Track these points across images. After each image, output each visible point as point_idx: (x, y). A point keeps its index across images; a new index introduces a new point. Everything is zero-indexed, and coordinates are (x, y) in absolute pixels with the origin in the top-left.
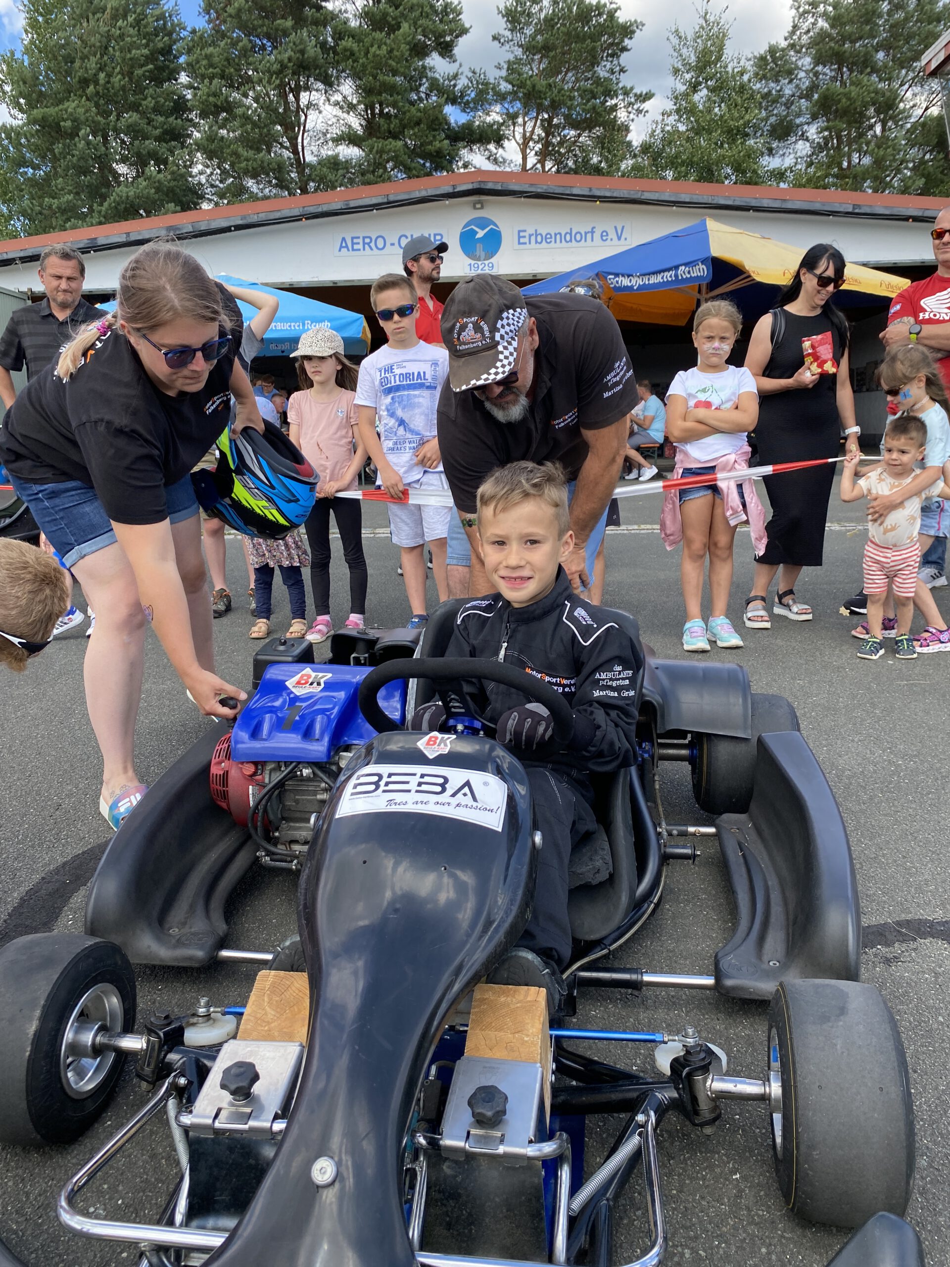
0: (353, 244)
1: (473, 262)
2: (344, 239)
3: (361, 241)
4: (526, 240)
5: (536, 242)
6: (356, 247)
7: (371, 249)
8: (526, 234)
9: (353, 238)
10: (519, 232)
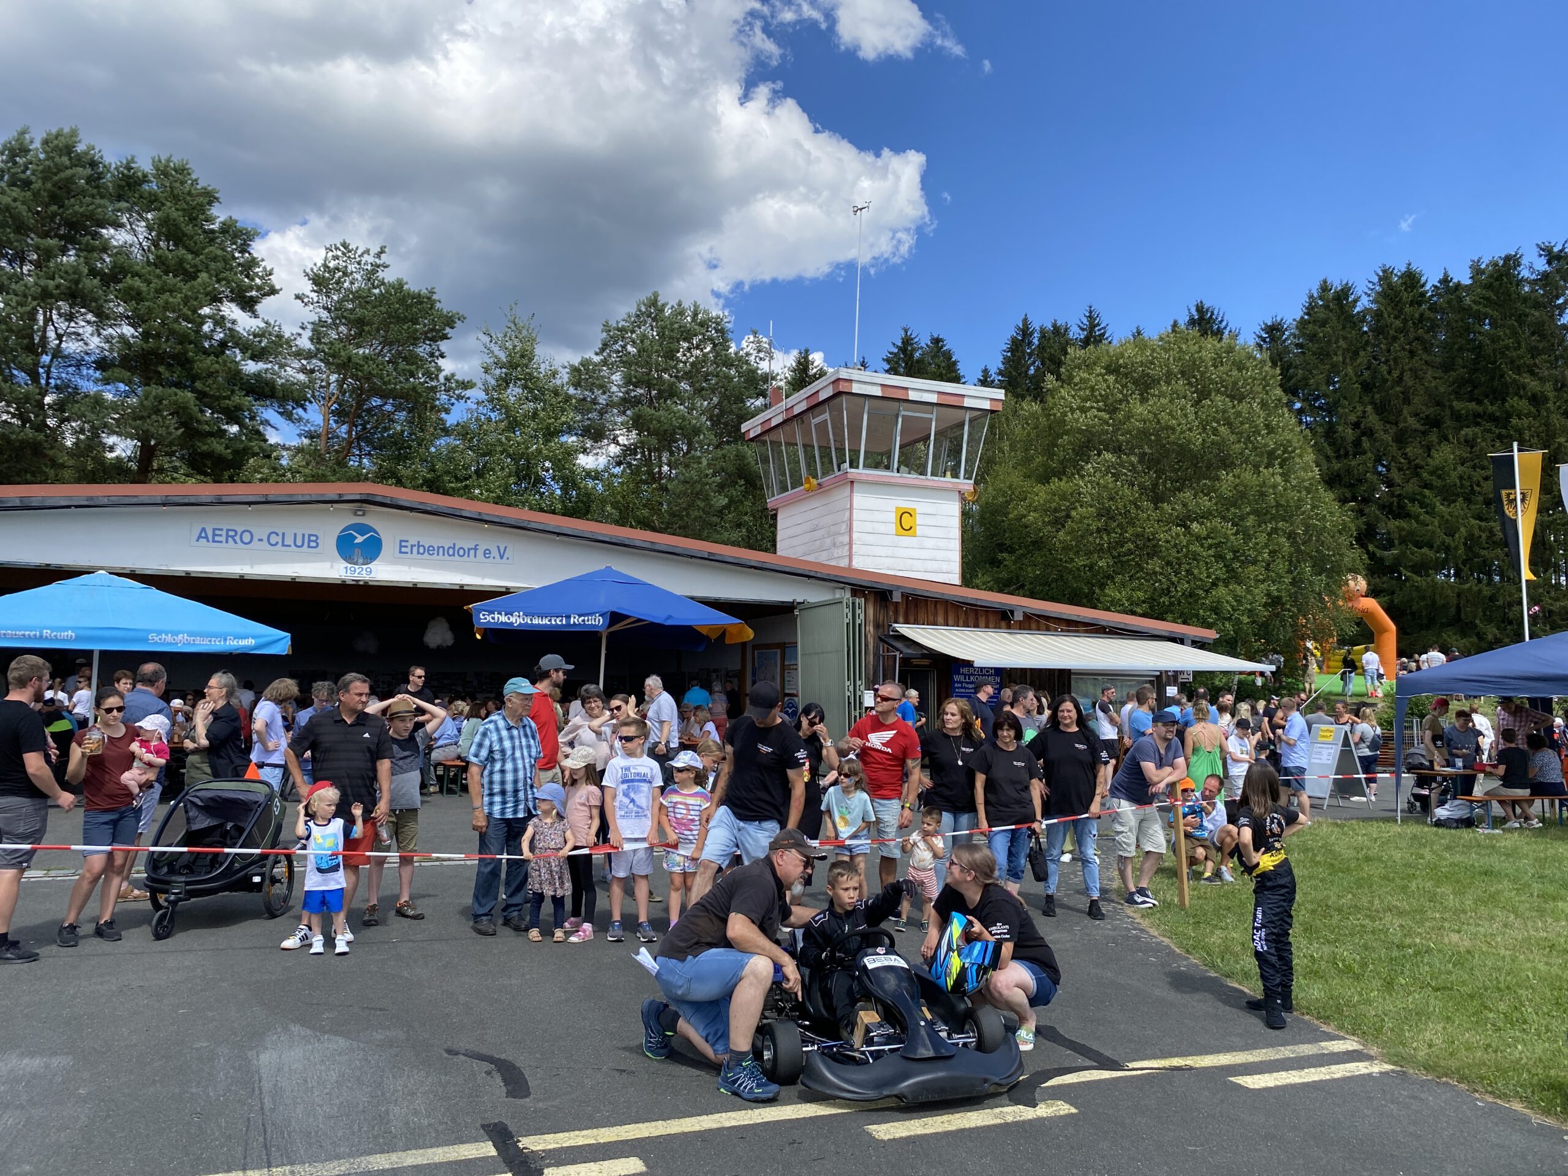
0: (214, 535)
1: (349, 566)
2: (203, 530)
3: (224, 533)
4: (408, 550)
5: (418, 553)
6: (217, 538)
7: (236, 542)
8: (409, 544)
9: (214, 530)
10: (401, 541)
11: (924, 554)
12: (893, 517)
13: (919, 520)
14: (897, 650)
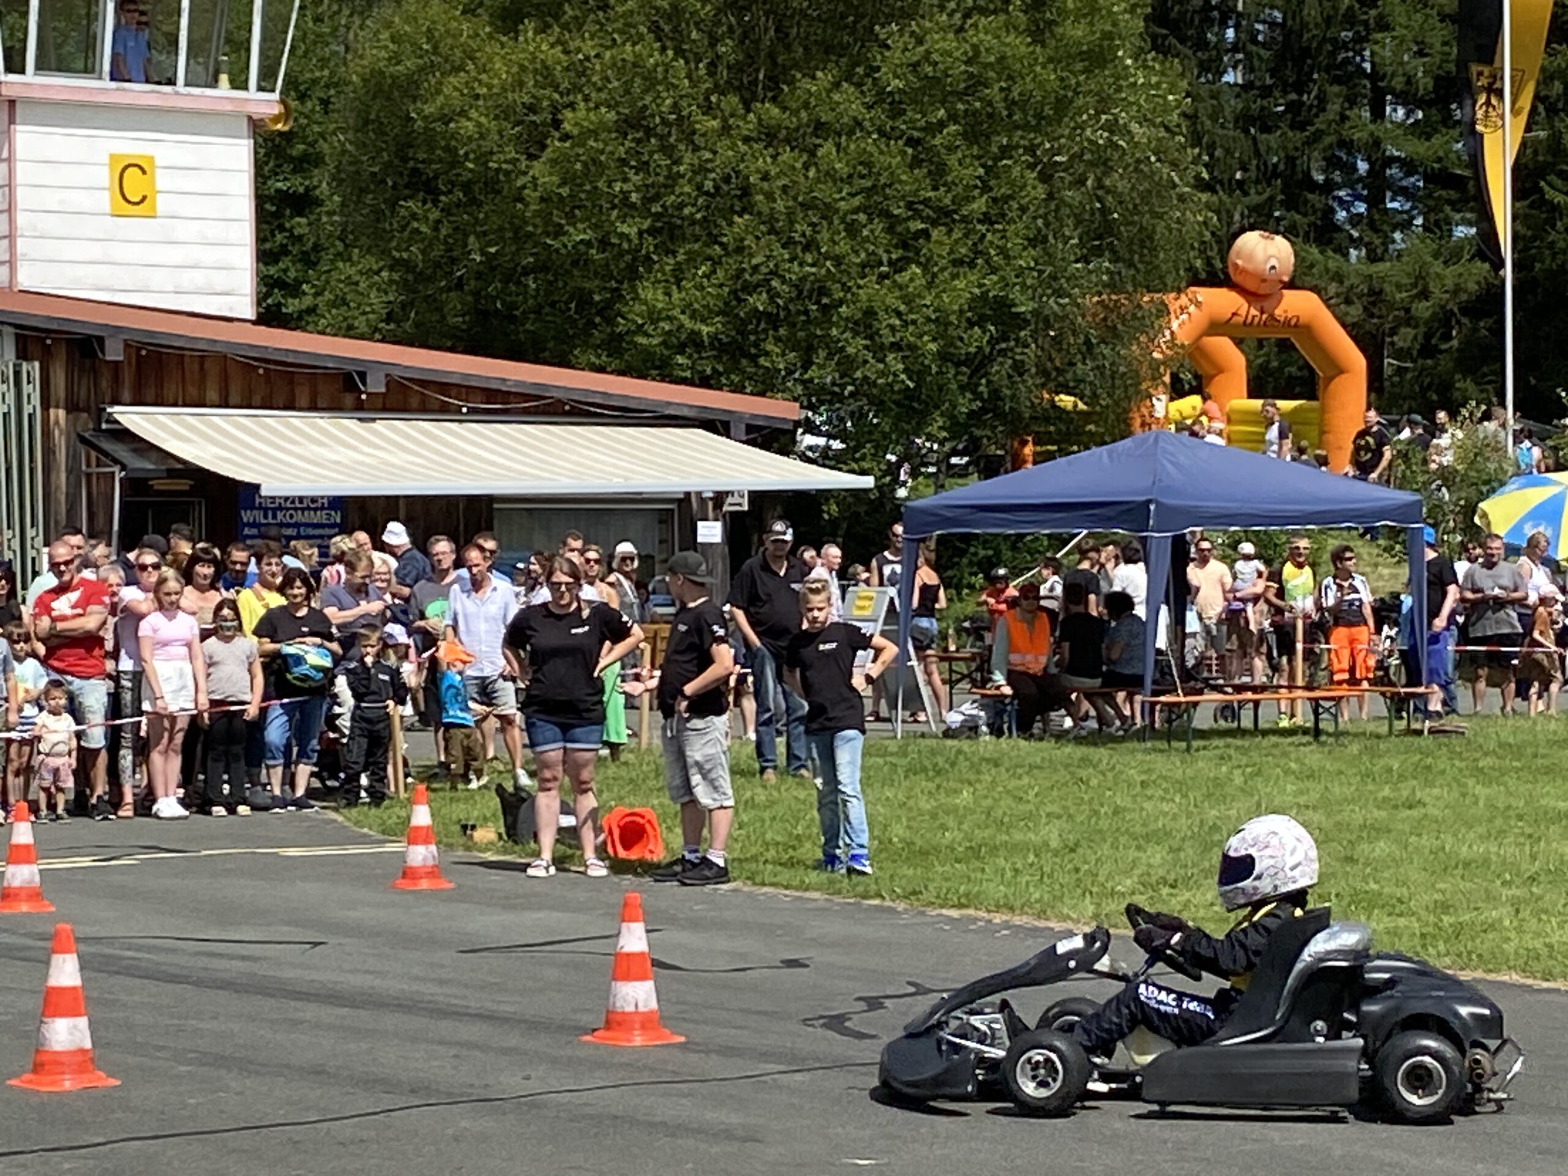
11: (176, 255)
12: (104, 176)
13: (163, 179)
14: (116, 461)
